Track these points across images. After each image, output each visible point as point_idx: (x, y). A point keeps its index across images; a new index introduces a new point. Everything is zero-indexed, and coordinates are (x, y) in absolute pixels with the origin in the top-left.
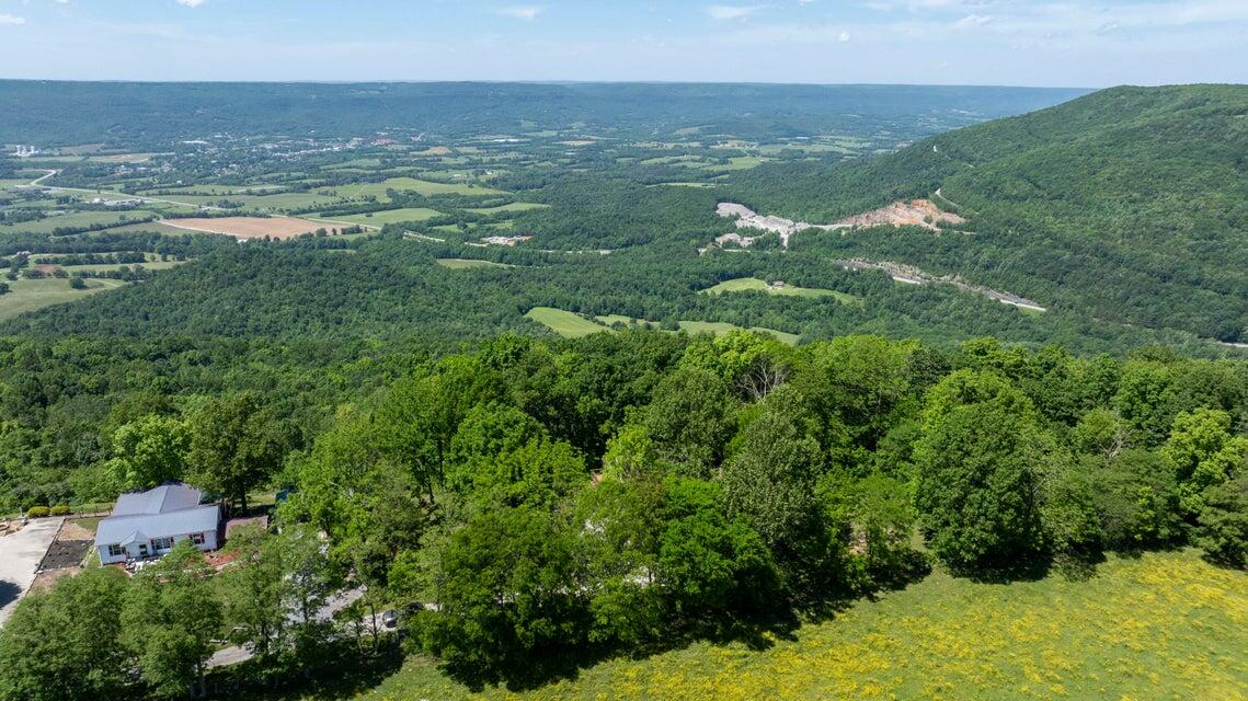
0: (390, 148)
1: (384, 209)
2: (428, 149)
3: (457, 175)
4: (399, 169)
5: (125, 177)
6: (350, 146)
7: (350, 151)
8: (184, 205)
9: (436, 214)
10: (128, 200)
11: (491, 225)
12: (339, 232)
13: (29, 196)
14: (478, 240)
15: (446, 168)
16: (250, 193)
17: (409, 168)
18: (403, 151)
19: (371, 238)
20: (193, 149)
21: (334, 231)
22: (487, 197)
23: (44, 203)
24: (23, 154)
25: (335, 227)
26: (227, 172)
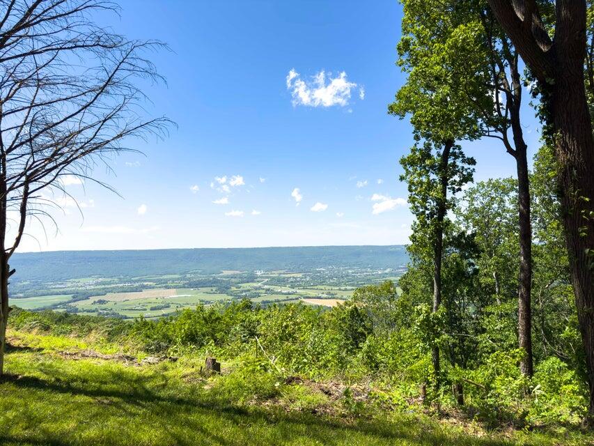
5: (292, 282)
6: (386, 272)
8: (312, 293)
10: (291, 290)
13: (256, 289)
16: (340, 290)
20: (319, 272)
23: (261, 291)
24: (259, 273)
26: (331, 281)
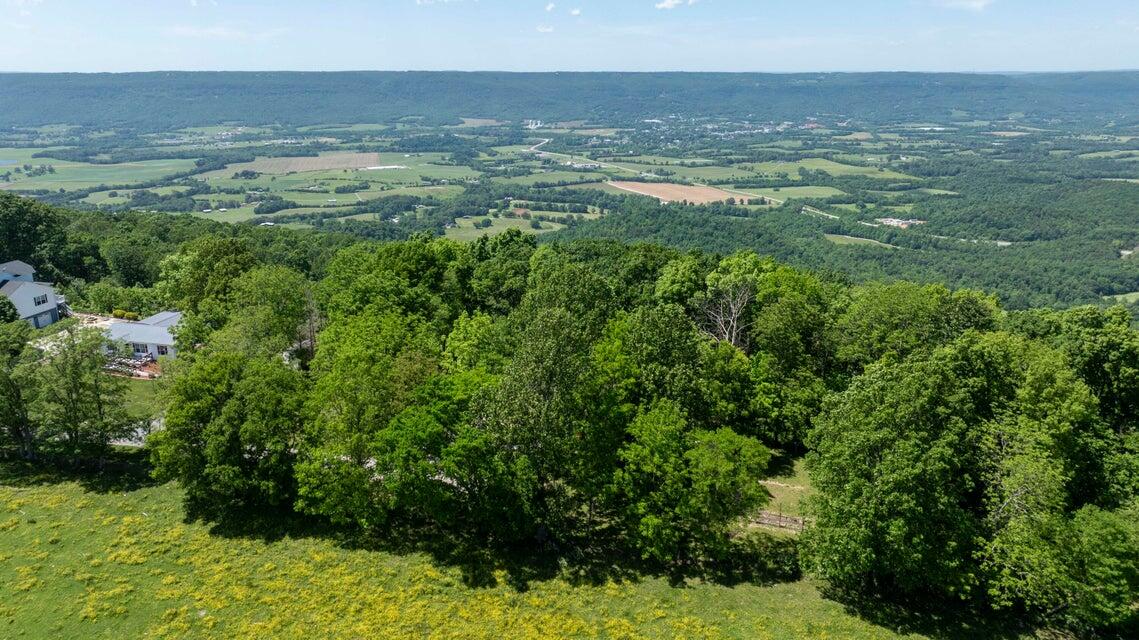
0: (814, 132)
1: (792, 185)
2: (851, 134)
3: (871, 159)
4: (816, 151)
5: (594, 146)
6: (779, 129)
7: (778, 133)
8: (630, 171)
9: (837, 192)
10: (590, 164)
11: (890, 207)
12: (746, 202)
13: (526, 158)
14: (871, 220)
15: (862, 152)
16: (682, 164)
17: (826, 150)
18: (826, 135)
19: (771, 209)
20: (649, 126)
21: (742, 201)
22: (895, 181)
23: (534, 163)
24: (532, 126)
25: (742, 197)
26: (670, 146)
